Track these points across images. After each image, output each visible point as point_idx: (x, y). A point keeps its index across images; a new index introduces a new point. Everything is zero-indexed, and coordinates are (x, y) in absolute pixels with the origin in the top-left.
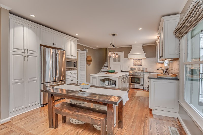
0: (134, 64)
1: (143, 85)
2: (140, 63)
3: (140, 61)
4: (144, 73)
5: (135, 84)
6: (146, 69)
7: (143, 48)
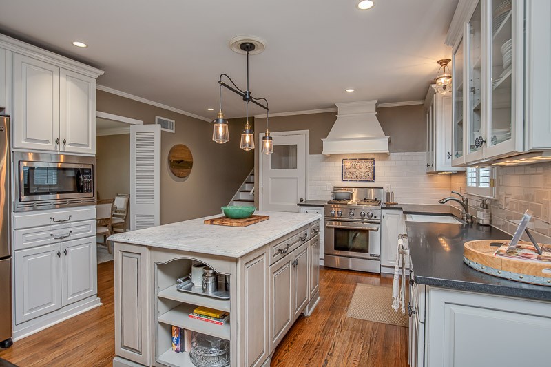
0: (347, 175)
1: (379, 260)
2: (369, 173)
3: (368, 164)
4: (384, 212)
5: (350, 253)
6: (390, 195)
7: (378, 116)
